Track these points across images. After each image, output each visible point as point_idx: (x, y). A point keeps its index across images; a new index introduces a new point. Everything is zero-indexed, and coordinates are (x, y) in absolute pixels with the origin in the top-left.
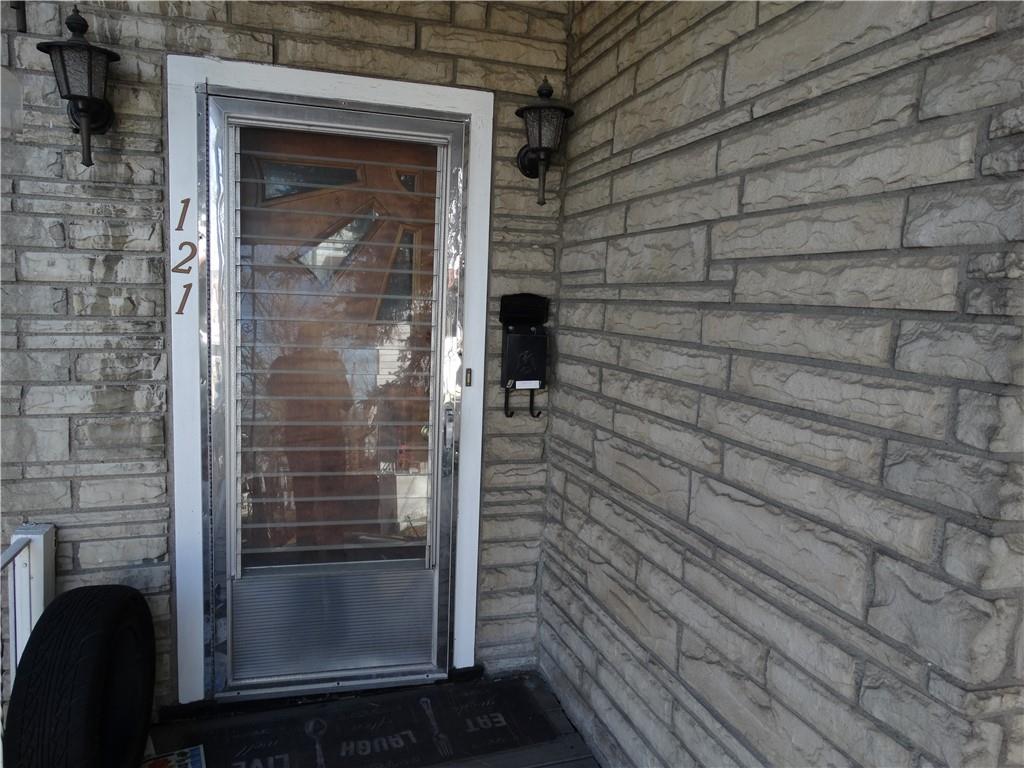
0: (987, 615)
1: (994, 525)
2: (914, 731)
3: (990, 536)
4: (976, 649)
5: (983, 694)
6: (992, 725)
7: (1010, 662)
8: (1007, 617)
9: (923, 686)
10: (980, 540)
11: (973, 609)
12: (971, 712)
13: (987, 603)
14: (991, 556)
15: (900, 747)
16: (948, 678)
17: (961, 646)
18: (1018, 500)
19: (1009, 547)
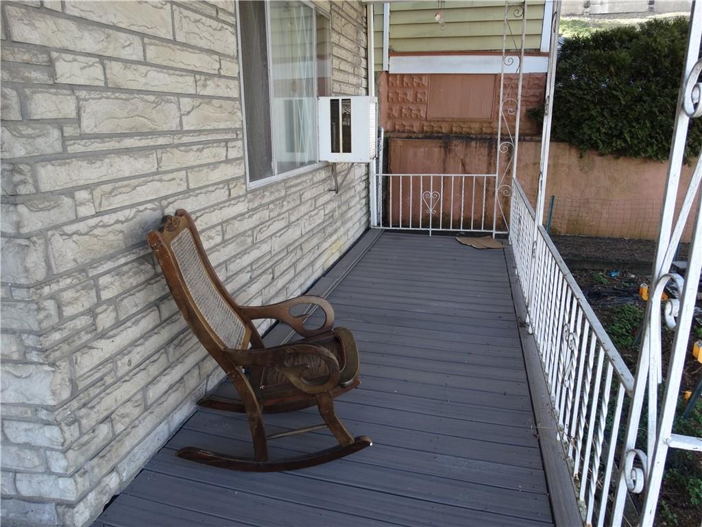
0: (27, 246)
1: (17, 199)
2: (13, 323)
3: (16, 205)
4: (27, 265)
5: (39, 287)
6: (49, 301)
7: (49, 267)
8: (39, 245)
9: (10, 298)
10: (12, 208)
11: (20, 245)
12: (34, 298)
13: (26, 240)
14: (19, 215)
15: (9, 335)
16: (19, 286)
17: (20, 267)
18: (25, 183)
19: (29, 209)
